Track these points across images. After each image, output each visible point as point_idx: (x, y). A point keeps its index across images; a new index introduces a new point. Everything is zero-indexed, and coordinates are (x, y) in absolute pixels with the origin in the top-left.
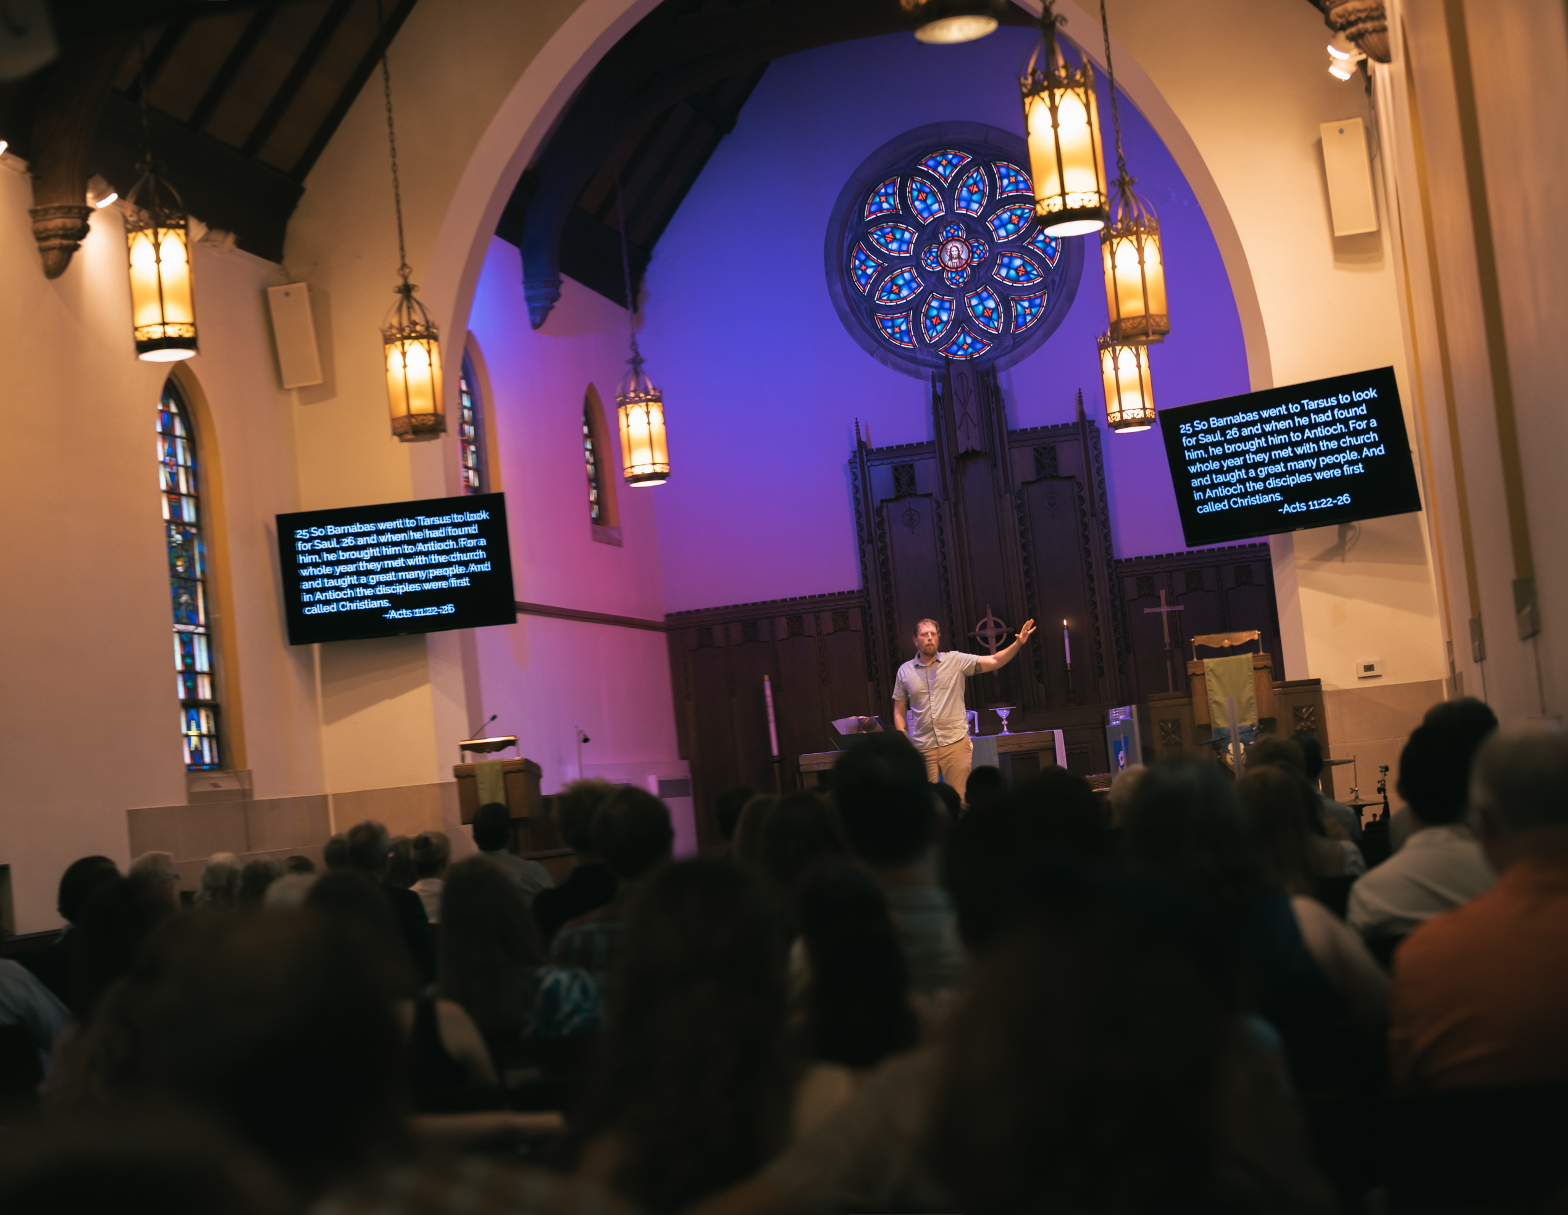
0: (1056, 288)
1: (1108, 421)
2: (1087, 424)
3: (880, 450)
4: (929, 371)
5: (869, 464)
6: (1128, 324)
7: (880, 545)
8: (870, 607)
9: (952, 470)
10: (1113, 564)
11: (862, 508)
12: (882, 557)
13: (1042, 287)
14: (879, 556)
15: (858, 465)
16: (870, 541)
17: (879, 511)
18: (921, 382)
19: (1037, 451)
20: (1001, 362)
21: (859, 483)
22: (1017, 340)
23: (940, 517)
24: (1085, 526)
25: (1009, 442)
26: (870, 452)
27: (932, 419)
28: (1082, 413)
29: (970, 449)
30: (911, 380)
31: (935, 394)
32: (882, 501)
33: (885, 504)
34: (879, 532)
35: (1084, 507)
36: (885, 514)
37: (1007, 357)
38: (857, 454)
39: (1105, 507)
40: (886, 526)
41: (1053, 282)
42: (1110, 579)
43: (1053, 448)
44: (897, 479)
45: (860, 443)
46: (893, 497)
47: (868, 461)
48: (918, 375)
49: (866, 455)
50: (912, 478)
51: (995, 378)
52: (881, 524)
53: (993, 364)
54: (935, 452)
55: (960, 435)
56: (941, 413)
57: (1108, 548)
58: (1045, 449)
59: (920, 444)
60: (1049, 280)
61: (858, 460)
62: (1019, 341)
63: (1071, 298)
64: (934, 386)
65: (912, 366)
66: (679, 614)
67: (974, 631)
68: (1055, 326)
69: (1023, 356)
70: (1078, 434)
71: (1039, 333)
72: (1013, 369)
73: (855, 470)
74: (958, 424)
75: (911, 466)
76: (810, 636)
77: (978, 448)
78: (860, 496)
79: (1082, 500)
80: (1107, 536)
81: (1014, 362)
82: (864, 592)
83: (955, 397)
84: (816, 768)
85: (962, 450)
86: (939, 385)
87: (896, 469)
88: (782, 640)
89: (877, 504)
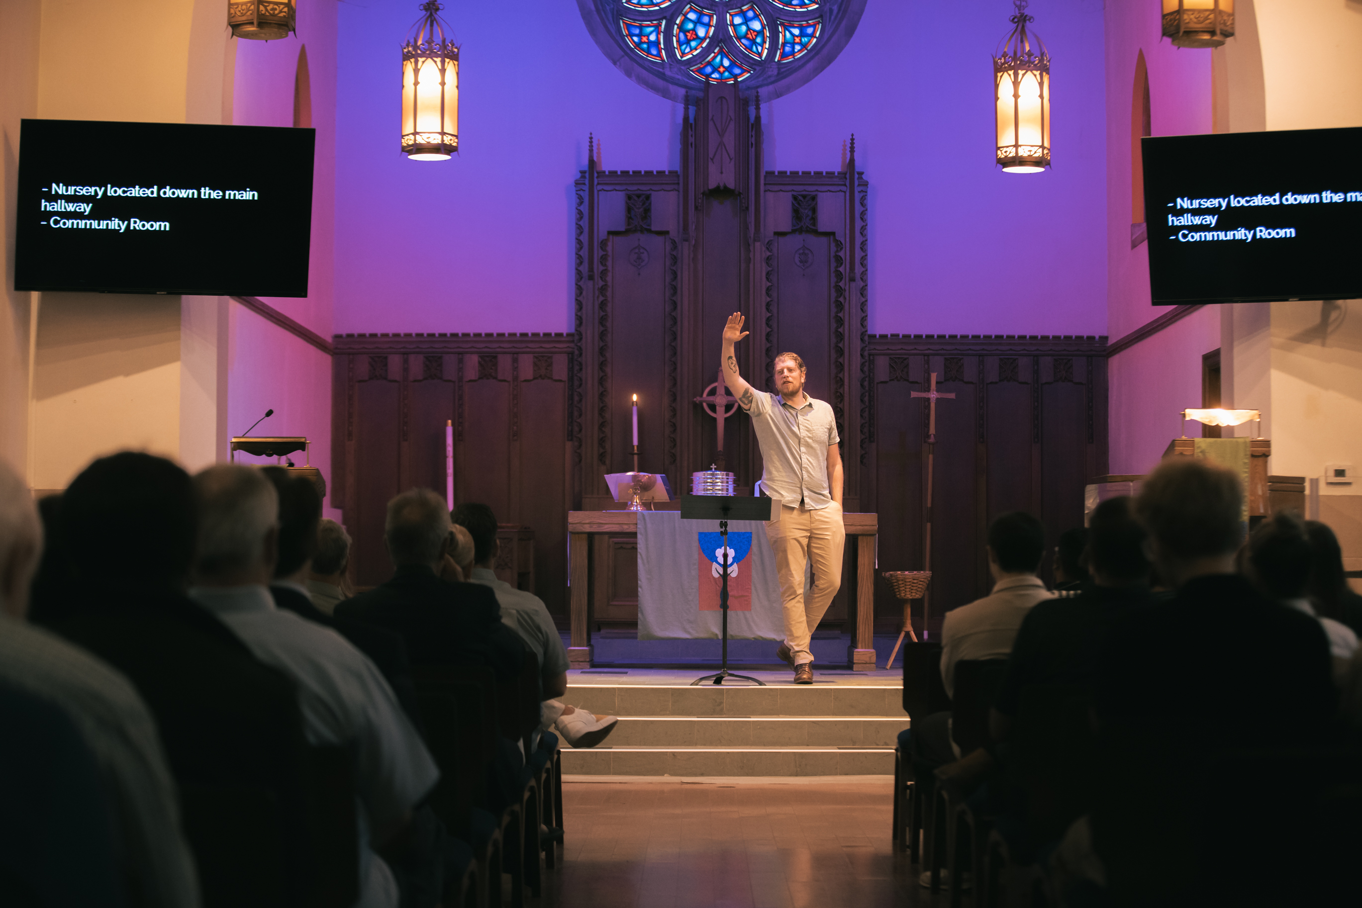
0: (833, 18)
1: (997, 155)
2: (856, 176)
3: (613, 173)
4: (682, 92)
5: (600, 187)
6: (1192, 17)
7: (601, 283)
8: (581, 355)
9: (696, 208)
10: (866, 338)
11: (585, 238)
12: (601, 298)
13: (817, 15)
14: (598, 297)
15: (586, 188)
16: (591, 278)
17: (603, 244)
18: (668, 103)
19: (795, 198)
20: (763, 91)
21: (585, 209)
22: (782, 70)
23: (675, 259)
24: (840, 291)
25: (765, 184)
26: (601, 174)
27: (678, 146)
28: (852, 161)
29: (722, 185)
30: (655, 98)
31: (686, 119)
32: (610, 233)
33: (611, 237)
34: (601, 268)
35: (841, 269)
36: (609, 248)
37: (771, 88)
38: (587, 175)
39: (864, 273)
40: (609, 263)
41: (831, 11)
42: (862, 355)
43: (814, 198)
44: (629, 210)
45: (592, 163)
46: (623, 229)
47: (598, 184)
48: (665, 94)
49: (598, 177)
50: (647, 210)
51: (758, 108)
52: (603, 259)
53: (757, 92)
54: (678, 184)
55: (713, 169)
56: (692, 140)
57: (864, 320)
58: (804, 197)
59: (661, 173)
60: (827, 8)
61: (587, 182)
62: (784, 71)
63: (850, 32)
64: (686, 109)
65: (660, 83)
66: (350, 336)
67: (701, 395)
68: (830, 60)
69: (788, 89)
70: (845, 185)
71: (810, 66)
72: (776, 103)
73: (581, 193)
74: (711, 156)
75: (648, 197)
76: (505, 381)
77: (731, 185)
78: (585, 223)
79: (839, 260)
80: (863, 306)
81: (778, 95)
82: (576, 337)
83: (711, 124)
84: (588, 529)
85: (712, 185)
86: (692, 110)
87: (629, 197)
88: (470, 381)
89: (603, 235)
